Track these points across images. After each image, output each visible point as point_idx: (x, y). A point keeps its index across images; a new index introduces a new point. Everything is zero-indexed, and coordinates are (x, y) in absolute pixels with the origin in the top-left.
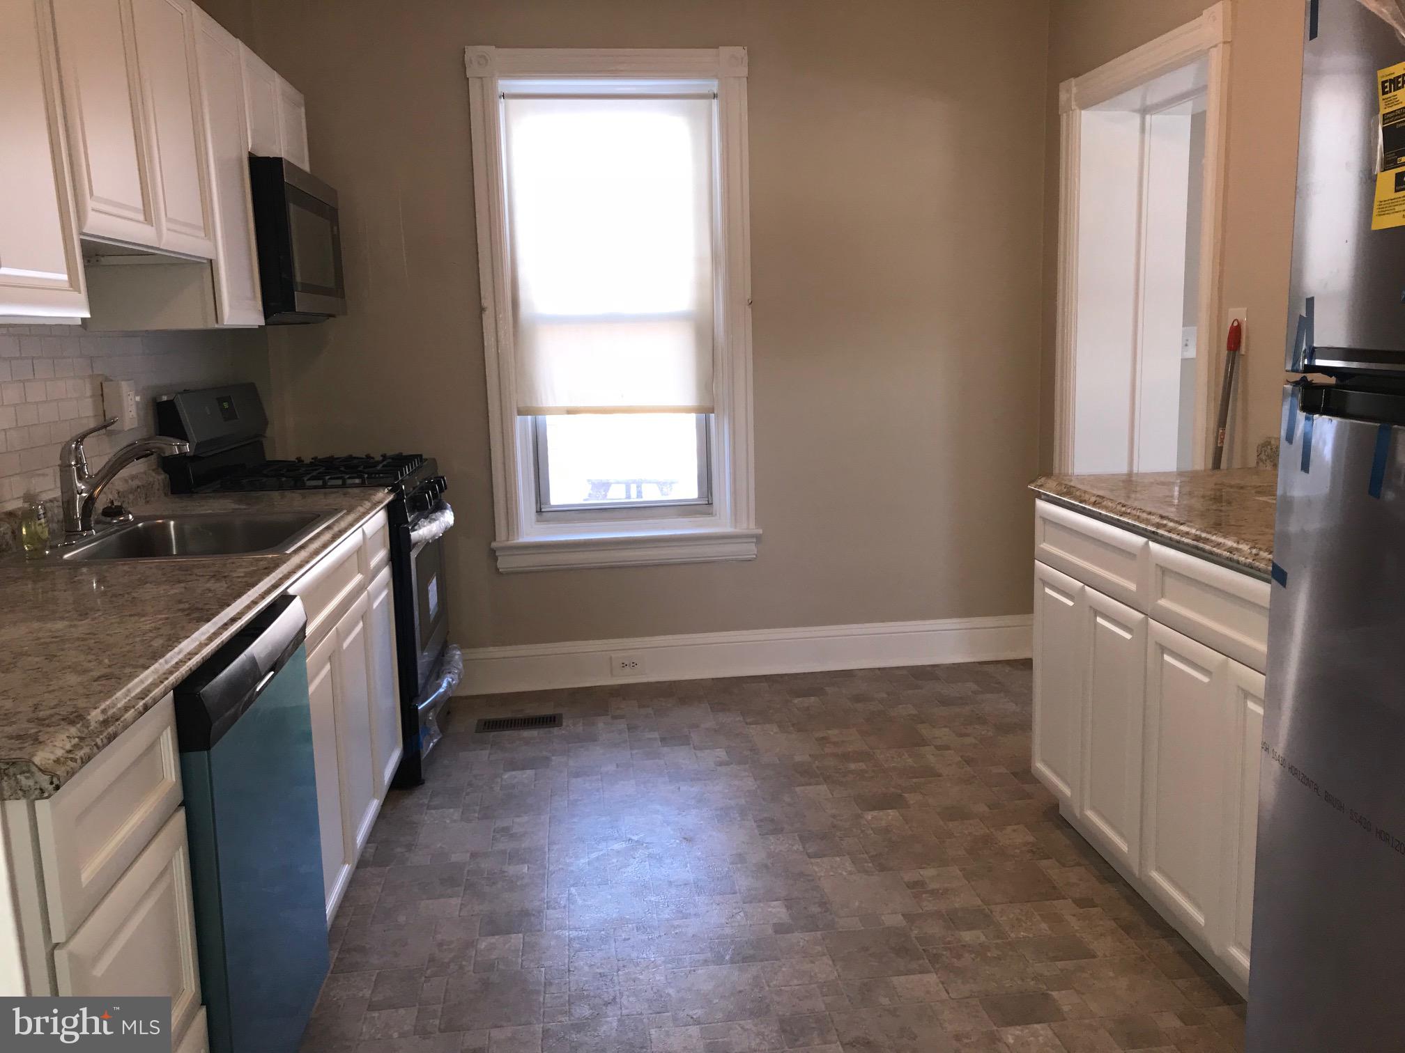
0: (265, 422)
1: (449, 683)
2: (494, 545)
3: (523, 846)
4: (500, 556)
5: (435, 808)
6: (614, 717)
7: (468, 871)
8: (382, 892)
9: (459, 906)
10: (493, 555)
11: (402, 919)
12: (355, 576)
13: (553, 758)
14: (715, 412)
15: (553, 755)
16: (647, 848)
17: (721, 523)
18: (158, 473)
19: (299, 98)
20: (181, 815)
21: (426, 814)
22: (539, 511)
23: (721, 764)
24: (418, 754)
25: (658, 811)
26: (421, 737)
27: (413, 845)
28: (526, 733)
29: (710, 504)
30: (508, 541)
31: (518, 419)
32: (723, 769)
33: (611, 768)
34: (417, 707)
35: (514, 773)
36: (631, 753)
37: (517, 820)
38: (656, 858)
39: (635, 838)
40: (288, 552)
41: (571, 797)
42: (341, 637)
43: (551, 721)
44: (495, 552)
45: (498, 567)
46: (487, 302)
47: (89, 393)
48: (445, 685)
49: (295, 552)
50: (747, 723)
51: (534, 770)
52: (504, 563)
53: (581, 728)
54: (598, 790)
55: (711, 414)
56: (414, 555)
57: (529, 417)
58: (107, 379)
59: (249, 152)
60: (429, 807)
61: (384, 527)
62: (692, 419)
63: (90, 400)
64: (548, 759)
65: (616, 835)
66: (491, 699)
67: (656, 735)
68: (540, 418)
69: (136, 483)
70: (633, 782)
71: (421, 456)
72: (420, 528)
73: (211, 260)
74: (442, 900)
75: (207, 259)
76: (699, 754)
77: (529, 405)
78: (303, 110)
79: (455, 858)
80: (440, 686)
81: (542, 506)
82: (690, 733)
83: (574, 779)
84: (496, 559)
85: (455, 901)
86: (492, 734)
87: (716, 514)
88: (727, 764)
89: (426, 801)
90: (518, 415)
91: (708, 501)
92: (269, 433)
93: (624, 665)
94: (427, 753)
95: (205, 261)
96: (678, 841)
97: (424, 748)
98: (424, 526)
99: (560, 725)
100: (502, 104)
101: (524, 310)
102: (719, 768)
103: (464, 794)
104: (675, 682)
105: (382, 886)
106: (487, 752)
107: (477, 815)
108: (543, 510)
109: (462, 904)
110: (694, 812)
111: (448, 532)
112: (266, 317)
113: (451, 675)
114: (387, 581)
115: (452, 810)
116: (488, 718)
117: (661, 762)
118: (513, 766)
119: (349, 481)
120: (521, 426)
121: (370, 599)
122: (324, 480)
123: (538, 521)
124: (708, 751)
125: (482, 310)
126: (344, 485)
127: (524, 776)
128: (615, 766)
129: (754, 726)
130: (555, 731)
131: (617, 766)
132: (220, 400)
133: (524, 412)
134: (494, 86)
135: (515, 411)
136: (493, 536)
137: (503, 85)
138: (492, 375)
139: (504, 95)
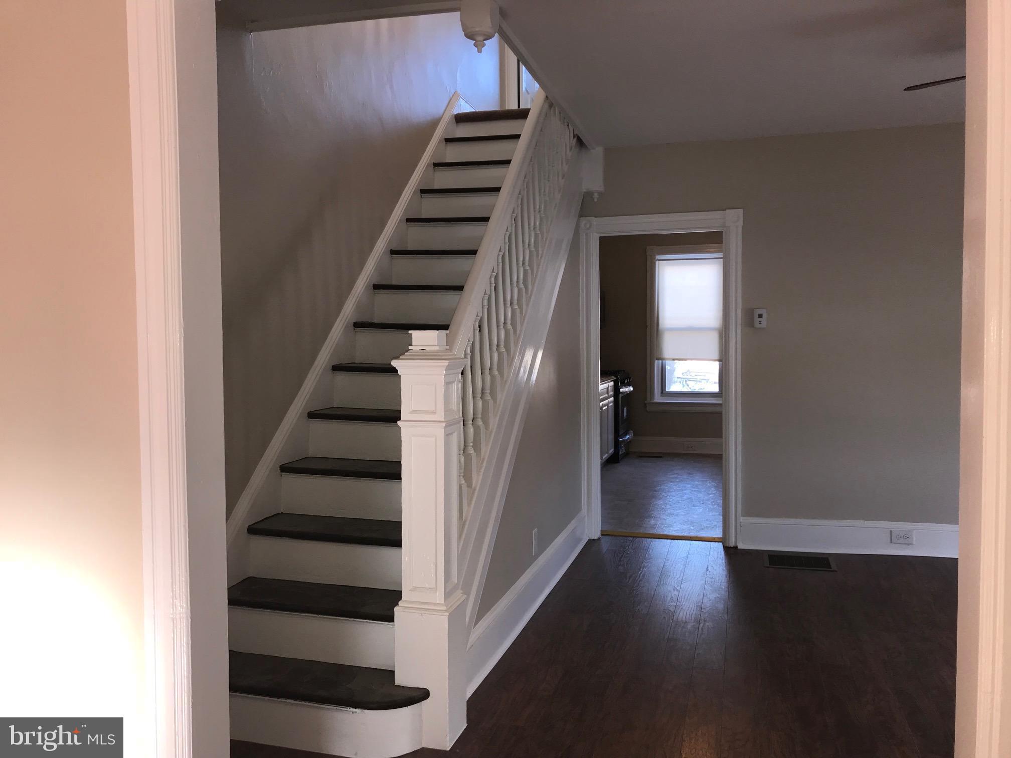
1: (628, 437)
4: (648, 404)
10: (645, 405)
12: (605, 395)
22: (662, 393)
24: (618, 453)
26: (619, 449)
30: (651, 400)
31: (656, 361)
34: (618, 439)
43: (660, 457)
44: (646, 403)
45: (647, 408)
46: (648, 324)
52: (649, 407)
56: (620, 396)
57: (660, 361)
61: (613, 386)
62: (717, 363)
68: (664, 361)
77: (660, 356)
91: (722, 393)
93: (688, 447)
97: (620, 453)
98: (623, 388)
100: (657, 262)
101: (661, 326)
104: (706, 454)
111: (630, 393)
114: (613, 400)
120: (657, 363)
121: (606, 405)
123: (661, 396)
125: (647, 327)
133: (658, 359)
134: (655, 258)
135: (655, 359)
136: (646, 399)
137: (658, 257)
138: (648, 347)
139: (658, 260)
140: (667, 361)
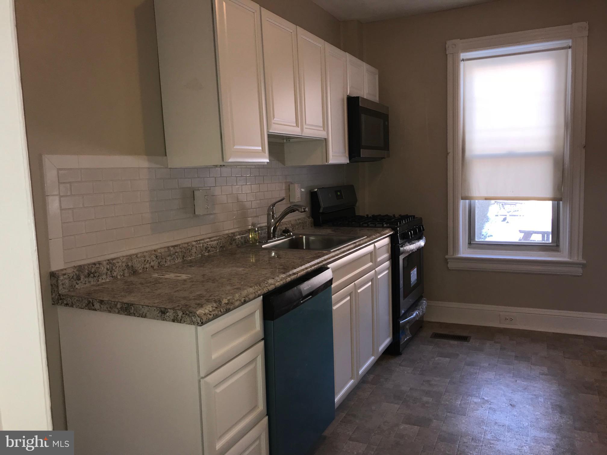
0: (356, 201)
1: (417, 314)
2: (447, 257)
3: (434, 390)
4: (449, 262)
5: (402, 366)
6: (495, 342)
7: (407, 395)
8: (370, 395)
9: (398, 408)
10: (446, 261)
11: (373, 408)
12: (369, 263)
13: (460, 355)
14: (563, 199)
15: (461, 354)
16: (490, 404)
17: (562, 257)
18: (309, 218)
19: (376, 71)
20: (262, 343)
21: (398, 367)
22: (470, 243)
23: (543, 374)
24: (399, 342)
25: (502, 389)
26: (401, 335)
27: (388, 379)
28: (453, 342)
29: (558, 246)
30: (453, 255)
31: (462, 202)
32: (543, 377)
33: (486, 365)
34: (399, 322)
35: (441, 358)
36: (498, 360)
37: (435, 378)
38: (492, 410)
39: (486, 398)
40: (331, 251)
41: (462, 374)
42: (356, 287)
43: (465, 339)
44: (447, 260)
45: (449, 266)
46: (450, 150)
47: (284, 188)
48: (415, 314)
49: (334, 251)
50: (564, 358)
51: (450, 359)
52: (451, 265)
53: (478, 344)
54: (476, 373)
55: (561, 202)
56: (401, 258)
57: (467, 201)
58: (292, 183)
59: (348, 96)
60: (400, 365)
61: (388, 244)
62: (550, 203)
63: (284, 191)
64: (458, 355)
65: (477, 395)
66: (441, 325)
67: (514, 354)
68: (472, 201)
69: (300, 221)
70: (494, 373)
71: (414, 216)
72: (405, 247)
73: (326, 139)
74: (392, 404)
75: (324, 138)
76: (533, 367)
77: (467, 195)
78: (377, 76)
79: (404, 388)
80: (412, 315)
81: (471, 241)
82: (531, 357)
83: (467, 366)
84: (447, 263)
85: (397, 406)
86: (437, 339)
87: (561, 251)
88: (546, 375)
89: (400, 362)
90: (462, 200)
91: (557, 244)
92: (357, 204)
93: (506, 319)
94: (403, 342)
95: (323, 139)
96: (507, 405)
97: (402, 340)
98: (407, 246)
99: (469, 341)
100: (462, 64)
101: (467, 153)
102: (541, 376)
103: (417, 363)
104: (532, 331)
105: (370, 393)
106: (432, 347)
107: (418, 372)
108: (471, 243)
109: (399, 408)
110: (520, 393)
111: (420, 249)
112: (350, 160)
113: (419, 311)
114: (388, 267)
115: (409, 368)
116: (437, 332)
117: (512, 367)
118: (442, 355)
119: (378, 225)
120: (463, 205)
121: (377, 274)
122: (368, 224)
123: (469, 248)
124: (538, 367)
125: (447, 154)
126: (375, 227)
127: (445, 360)
128: (488, 364)
129: (568, 359)
130: (465, 343)
131: (489, 365)
132: (336, 192)
133: (464, 198)
134: (458, 57)
135: (460, 198)
136: (447, 253)
137: (463, 55)
138: (450, 182)
139: (463, 60)
140: (476, 201)
